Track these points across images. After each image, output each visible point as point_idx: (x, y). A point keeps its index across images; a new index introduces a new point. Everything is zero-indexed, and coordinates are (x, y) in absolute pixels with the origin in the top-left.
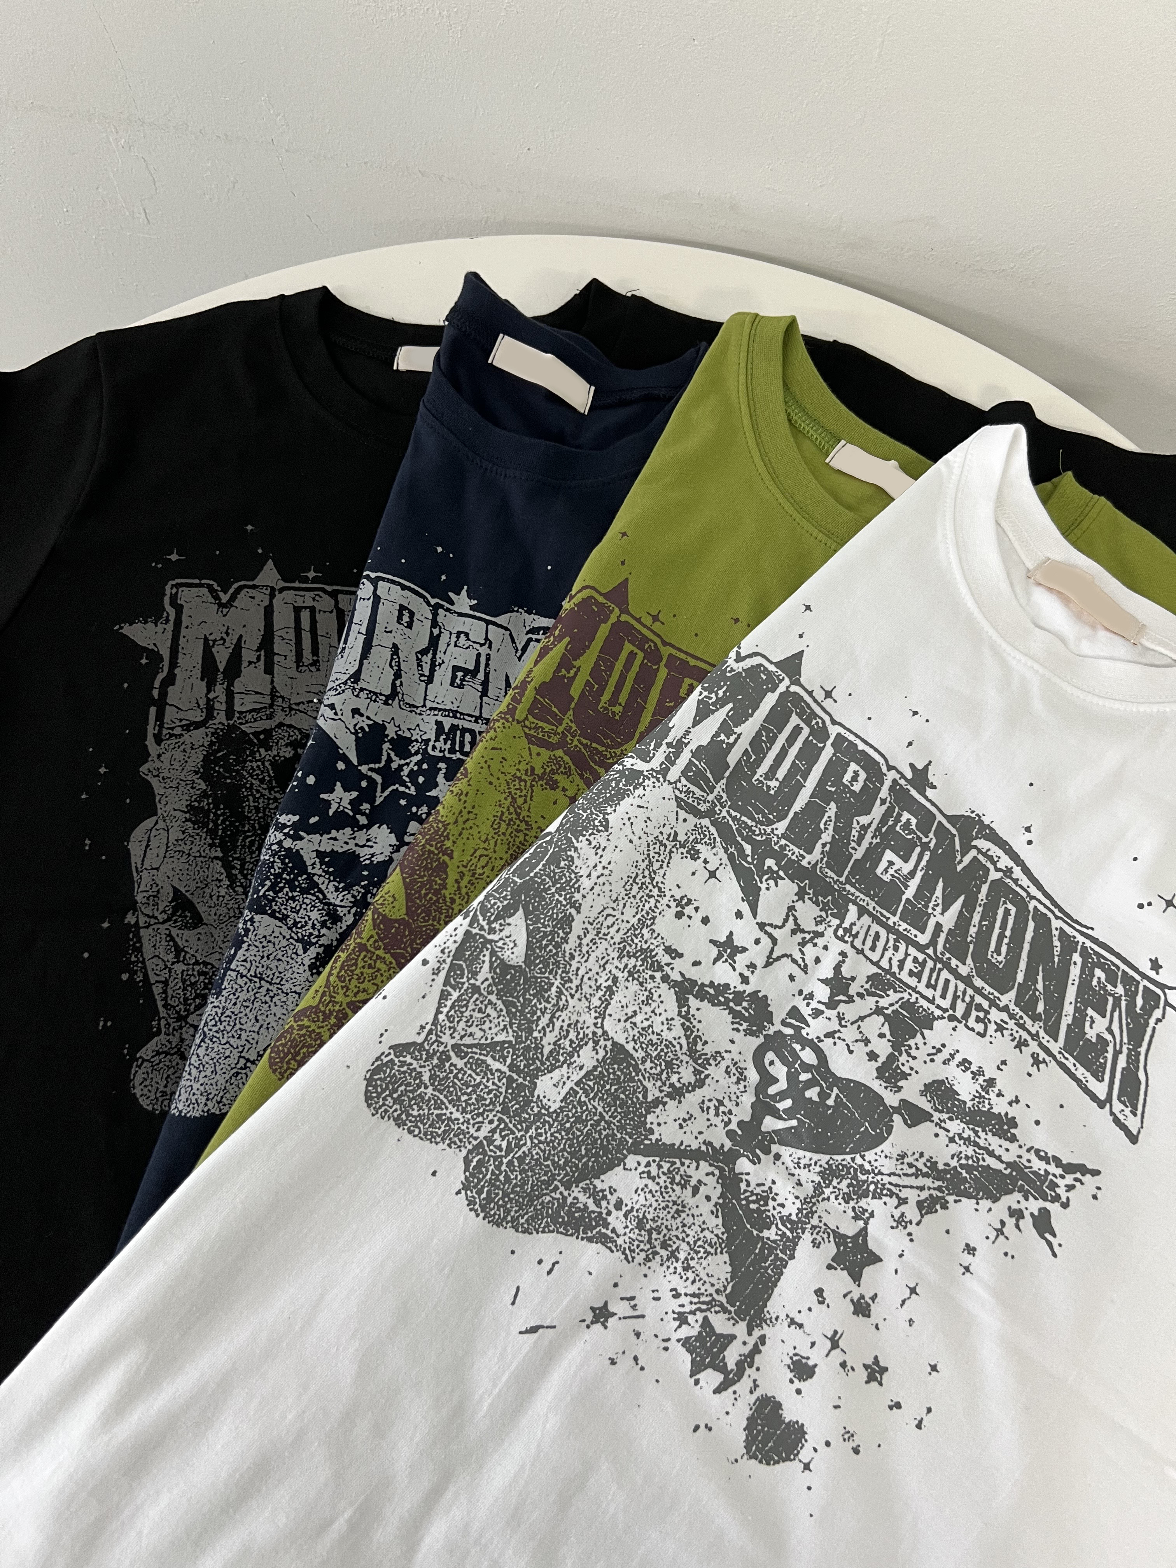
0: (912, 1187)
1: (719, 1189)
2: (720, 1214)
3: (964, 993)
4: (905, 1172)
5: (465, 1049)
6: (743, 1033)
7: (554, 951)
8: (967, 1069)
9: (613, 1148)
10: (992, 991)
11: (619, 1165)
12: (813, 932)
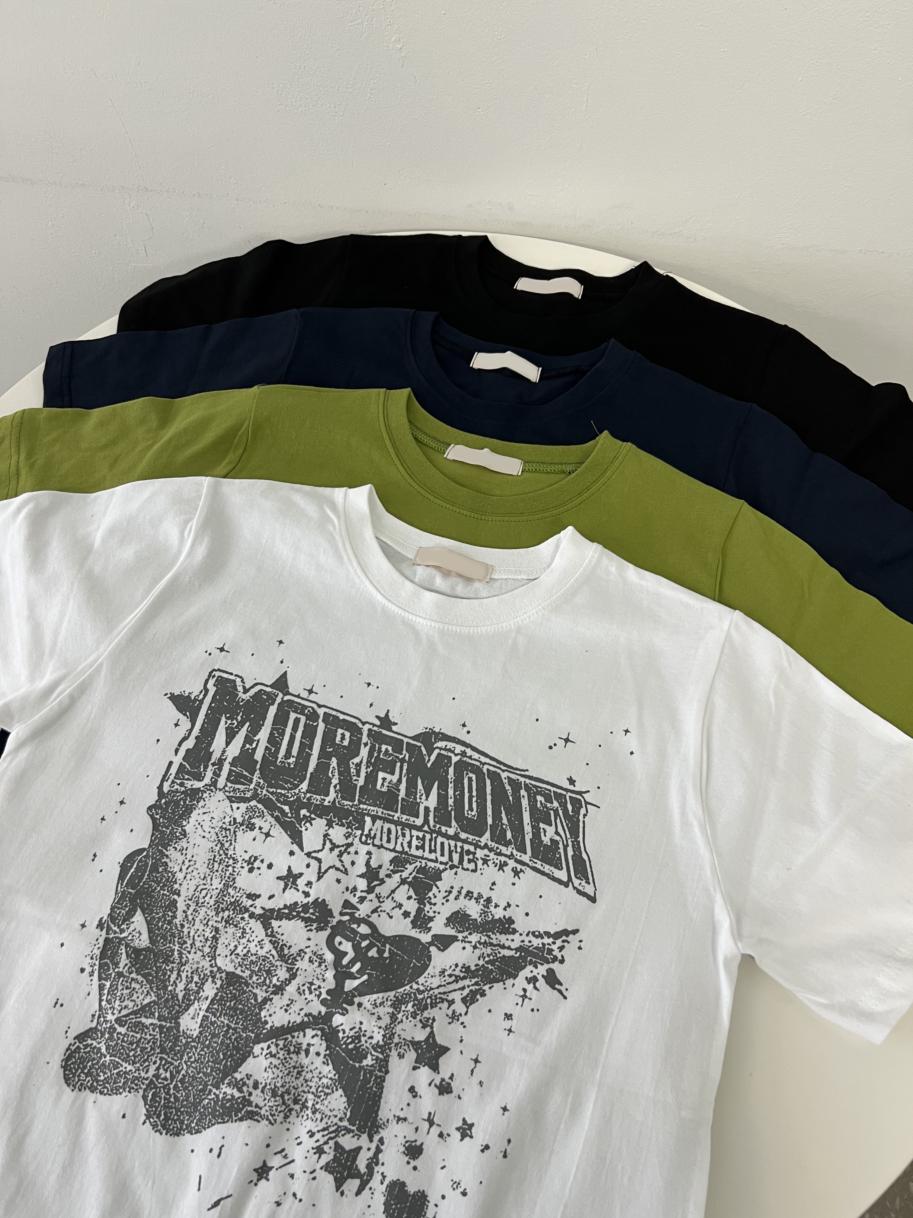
0: (455, 990)
1: (324, 1044)
2: (330, 1062)
3: (456, 846)
4: (447, 981)
5: (125, 1019)
6: (315, 931)
7: (169, 927)
8: (471, 897)
9: (242, 1046)
10: (474, 837)
11: (249, 1056)
12: (346, 844)
